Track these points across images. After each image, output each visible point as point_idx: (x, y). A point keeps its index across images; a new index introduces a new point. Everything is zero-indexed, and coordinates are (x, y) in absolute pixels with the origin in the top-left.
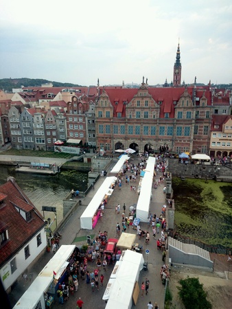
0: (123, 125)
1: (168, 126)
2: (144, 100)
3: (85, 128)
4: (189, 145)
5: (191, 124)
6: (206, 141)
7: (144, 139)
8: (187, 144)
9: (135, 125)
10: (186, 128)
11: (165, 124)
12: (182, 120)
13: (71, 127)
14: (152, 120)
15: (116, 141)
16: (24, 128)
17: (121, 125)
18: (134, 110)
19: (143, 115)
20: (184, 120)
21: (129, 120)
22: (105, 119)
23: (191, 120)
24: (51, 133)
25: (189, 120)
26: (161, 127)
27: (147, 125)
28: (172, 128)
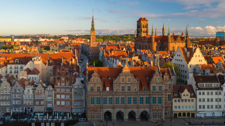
0: (111, 96)
1: (146, 96)
2: (127, 78)
3: (71, 97)
4: (162, 110)
5: (162, 95)
6: (170, 105)
7: (128, 108)
8: (160, 110)
9: (121, 97)
10: (159, 98)
11: (144, 95)
12: (155, 92)
13: (58, 96)
14: (134, 93)
15: (105, 110)
16: (14, 99)
17: (109, 97)
18: (119, 85)
19: (127, 88)
20: (158, 92)
21: (116, 93)
22: (96, 92)
23: (162, 92)
24: (40, 103)
25: (160, 92)
26: (141, 98)
27: (131, 96)
28: (148, 98)
